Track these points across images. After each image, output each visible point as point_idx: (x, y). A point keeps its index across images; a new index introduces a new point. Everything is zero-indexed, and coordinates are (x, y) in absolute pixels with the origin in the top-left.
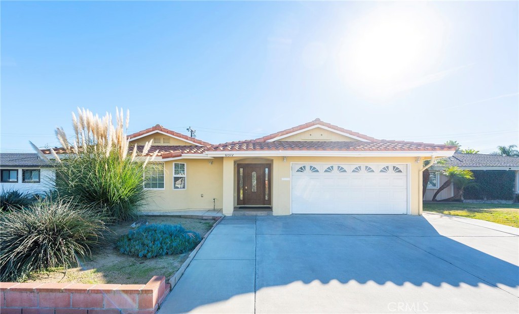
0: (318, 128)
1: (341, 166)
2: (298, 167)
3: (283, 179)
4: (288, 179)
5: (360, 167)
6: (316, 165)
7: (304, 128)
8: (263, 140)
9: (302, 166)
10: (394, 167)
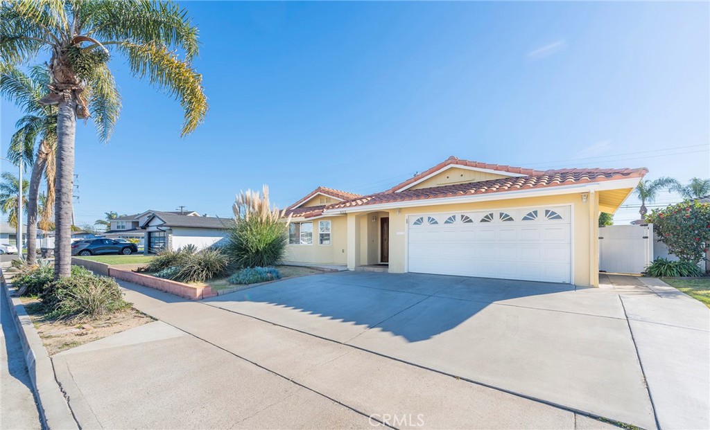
0: (452, 168)
1: (466, 215)
2: (415, 220)
3: (398, 233)
4: (403, 233)
5: (491, 215)
6: (435, 215)
7: (434, 171)
8: (391, 192)
9: (419, 218)
10: (547, 212)
